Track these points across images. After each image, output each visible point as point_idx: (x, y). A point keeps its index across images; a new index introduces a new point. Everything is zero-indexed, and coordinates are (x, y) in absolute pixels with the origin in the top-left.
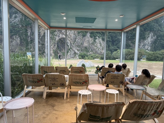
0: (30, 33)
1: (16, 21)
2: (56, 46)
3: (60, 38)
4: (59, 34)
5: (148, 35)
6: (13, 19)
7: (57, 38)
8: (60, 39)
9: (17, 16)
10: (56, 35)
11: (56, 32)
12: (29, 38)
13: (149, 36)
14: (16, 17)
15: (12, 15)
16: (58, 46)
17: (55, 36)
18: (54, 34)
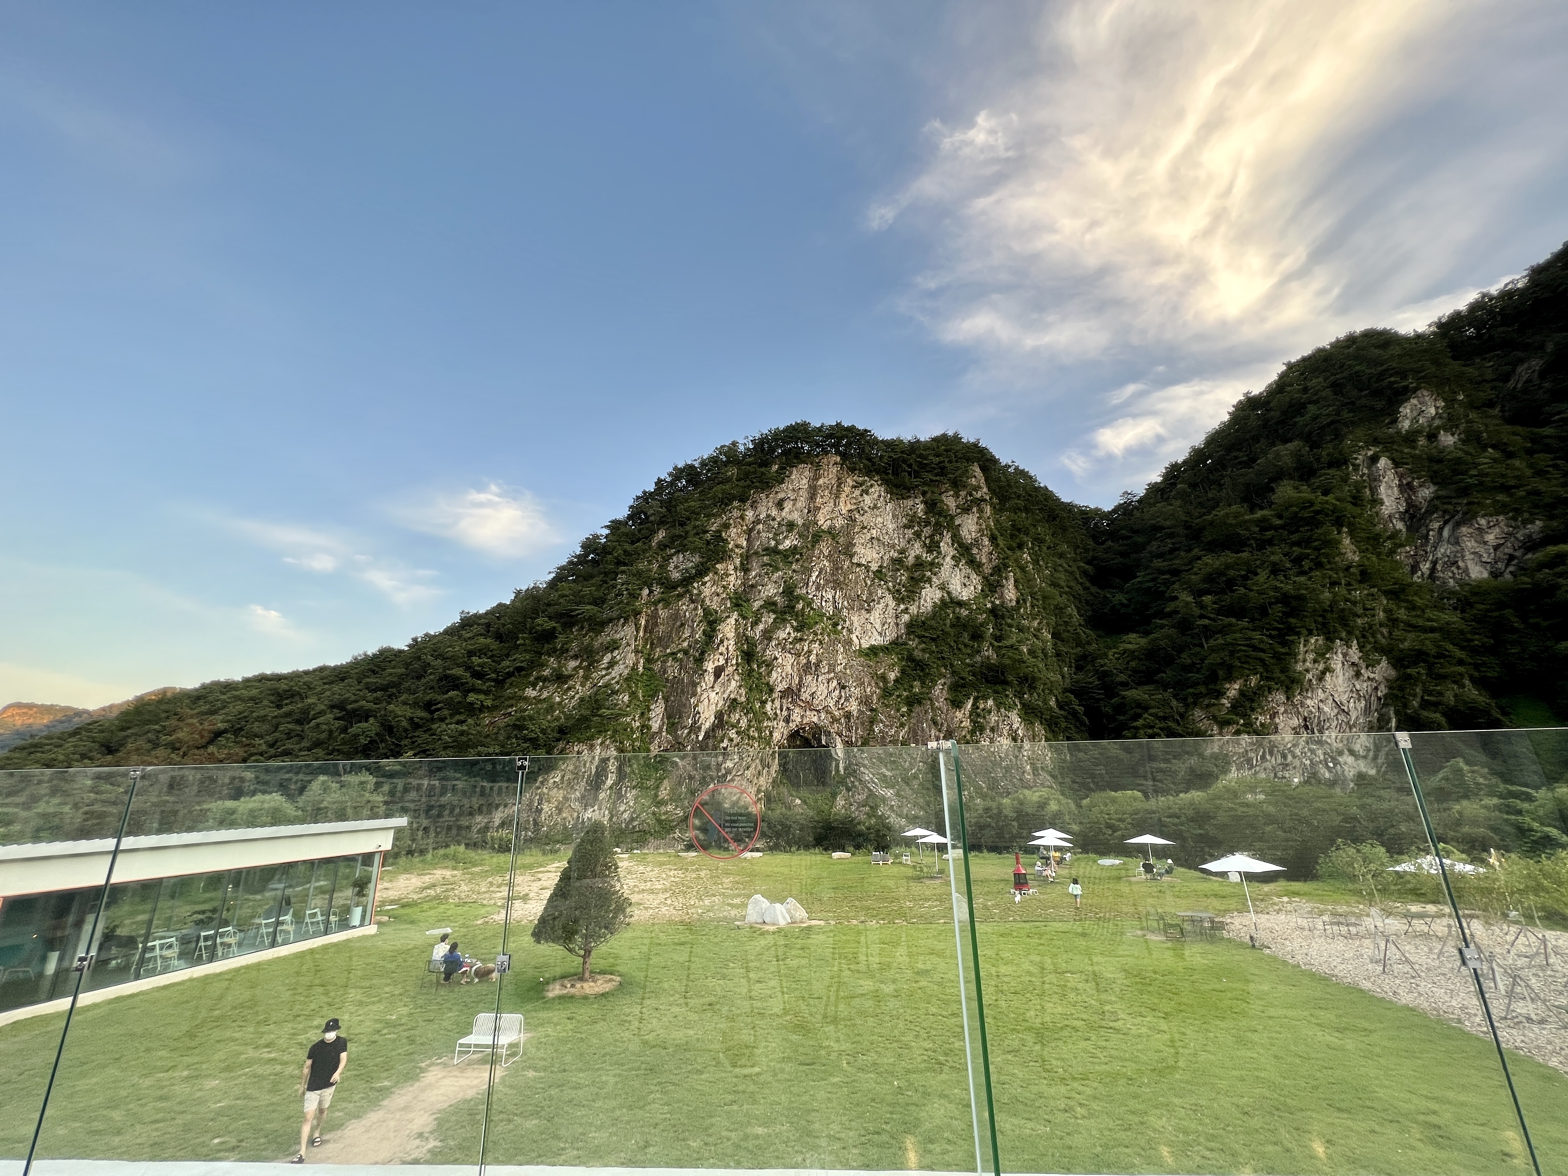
0: (662, 719)
1: (613, 678)
2: (775, 766)
3: (792, 726)
4: (788, 708)
5: (1315, 661)
6: (604, 673)
7: (780, 733)
8: (794, 736)
9: (618, 658)
10: (776, 714)
11: (773, 701)
12: (657, 741)
13: (1328, 669)
14: (612, 664)
15: (602, 657)
16: (784, 768)
17: (769, 719)
18: (765, 713)
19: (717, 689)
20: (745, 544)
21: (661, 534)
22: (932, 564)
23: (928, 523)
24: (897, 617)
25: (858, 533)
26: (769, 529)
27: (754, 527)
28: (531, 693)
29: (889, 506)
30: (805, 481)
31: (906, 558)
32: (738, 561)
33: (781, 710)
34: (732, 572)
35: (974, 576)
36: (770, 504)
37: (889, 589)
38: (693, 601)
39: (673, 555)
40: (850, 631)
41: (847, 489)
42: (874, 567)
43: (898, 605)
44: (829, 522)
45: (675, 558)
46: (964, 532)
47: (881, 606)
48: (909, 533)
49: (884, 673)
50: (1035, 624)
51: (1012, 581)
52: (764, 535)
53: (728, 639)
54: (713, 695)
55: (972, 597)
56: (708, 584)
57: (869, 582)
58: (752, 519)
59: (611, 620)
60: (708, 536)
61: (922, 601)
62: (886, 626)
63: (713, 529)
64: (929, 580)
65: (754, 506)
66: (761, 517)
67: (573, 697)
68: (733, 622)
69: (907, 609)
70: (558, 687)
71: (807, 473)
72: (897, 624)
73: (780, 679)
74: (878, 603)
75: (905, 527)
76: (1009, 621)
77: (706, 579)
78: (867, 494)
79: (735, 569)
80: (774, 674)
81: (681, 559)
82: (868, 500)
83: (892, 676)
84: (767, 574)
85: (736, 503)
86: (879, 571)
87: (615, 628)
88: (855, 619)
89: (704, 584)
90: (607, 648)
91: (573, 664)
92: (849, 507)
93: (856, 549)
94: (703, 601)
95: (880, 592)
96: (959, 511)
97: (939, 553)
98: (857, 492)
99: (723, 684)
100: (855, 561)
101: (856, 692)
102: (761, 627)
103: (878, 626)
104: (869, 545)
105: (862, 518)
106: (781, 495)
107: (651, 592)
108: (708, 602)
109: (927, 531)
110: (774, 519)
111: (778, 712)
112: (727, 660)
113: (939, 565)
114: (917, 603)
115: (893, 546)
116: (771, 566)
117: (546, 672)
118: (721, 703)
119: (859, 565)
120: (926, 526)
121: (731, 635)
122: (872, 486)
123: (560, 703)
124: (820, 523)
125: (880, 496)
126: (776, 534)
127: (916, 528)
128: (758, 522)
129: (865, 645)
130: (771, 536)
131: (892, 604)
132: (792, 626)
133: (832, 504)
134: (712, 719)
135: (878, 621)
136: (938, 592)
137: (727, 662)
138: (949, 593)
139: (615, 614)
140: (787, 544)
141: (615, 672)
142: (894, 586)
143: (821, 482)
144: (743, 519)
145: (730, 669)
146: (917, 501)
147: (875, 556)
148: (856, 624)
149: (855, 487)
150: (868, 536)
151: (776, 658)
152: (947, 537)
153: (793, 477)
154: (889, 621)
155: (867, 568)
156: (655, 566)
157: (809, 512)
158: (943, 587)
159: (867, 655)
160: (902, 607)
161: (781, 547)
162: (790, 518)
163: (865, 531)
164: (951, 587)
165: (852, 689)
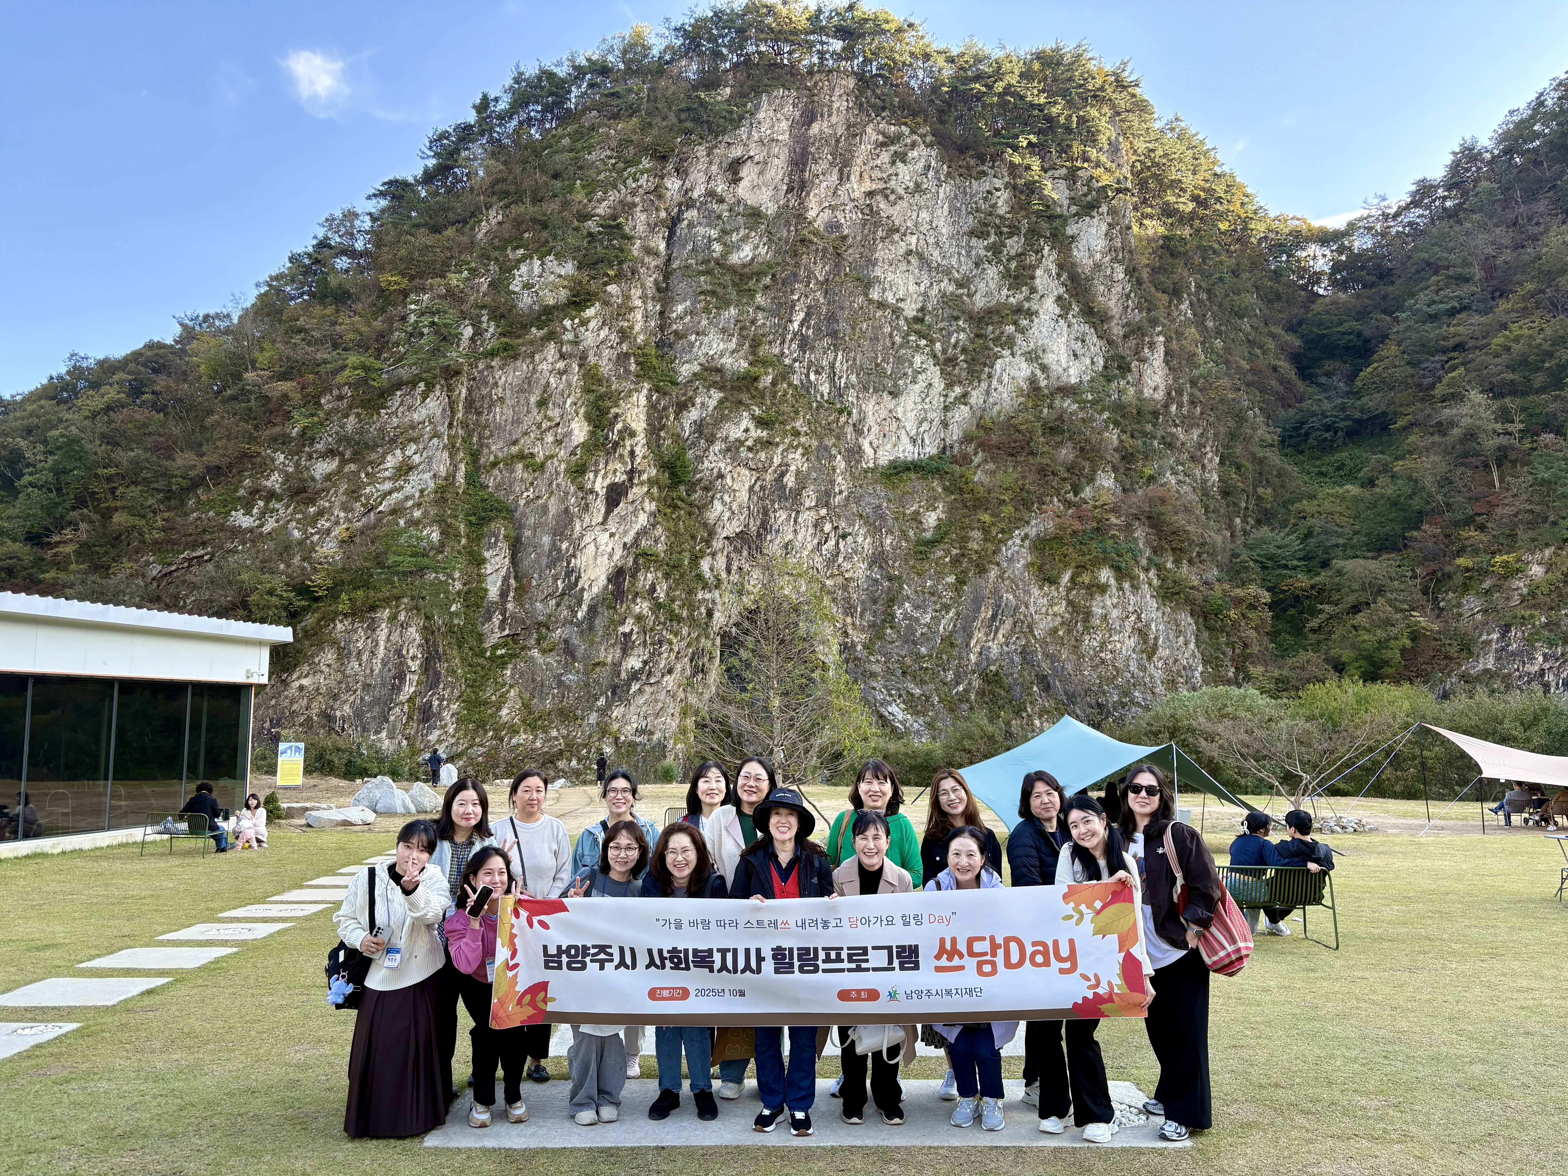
0: (506, 579)
1: (408, 498)
2: (715, 673)
3: (747, 601)
4: (741, 569)
6: (388, 486)
9: (417, 459)
10: (718, 578)
11: (713, 555)
12: (497, 619)
14: (404, 471)
15: (384, 456)
16: (730, 674)
17: (706, 586)
18: (700, 577)
19: (612, 526)
20: (662, 246)
21: (495, 216)
22: (1018, 310)
23: (1014, 231)
24: (946, 408)
25: (883, 239)
26: (713, 219)
27: (680, 212)
28: (243, 520)
29: (946, 190)
30: (784, 125)
31: (970, 295)
32: (650, 282)
33: (729, 571)
34: (638, 303)
35: (1092, 338)
36: (714, 168)
37: (935, 356)
38: (562, 357)
39: (519, 261)
40: (859, 432)
41: (864, 149)
42: (910, 310)
43: (950, 386)
44: (826, 215)
45: (524, 269)
46: (1079, 254)
47: (917, 388)
48: (979, 246)
49: (917, 513)
50: (1196, 433)
51: (1161, 350)
52: (701, 230)
53: (633, 434)
54: (604, 538)
55: (1086, 378)
56: (592, 325)
57: (898, 339)
58: (677, 198)
59: (399, 385)
60: (592, 225)
61: (995, 383)
62: (925, 426)
63: (600, 211)
64: (1010, 343)
65: (681, 172)
66: (695, 195)
67: (328, 532)
68: (643, 401)
69: (965, 395)
70: (295, 511)
71: (788, 109)
72: (945, 424)
73: (727, 515)
74: (914, 382)
75: (972, 233)
76: (1149, 427)
77: (590, 312)
78: (904, 162)
79: (644, 298)
80: (718, 506)
81: (537, 270)
82: (905, 174)
83: (931, 519)
84: (706, 310)
85: (646, 163)
86: (918, 320)
87: (409, 400)
88: (869, 407)
89: (584, 323)
90: (393, 441)
91: (322, 468)
92: (868, 186)
93: (878, 272)
94: (583, 357)
95: (918, 359)
96: (1074, 209)
97: (1033, 290)
98: (885, 157)
99: (623, 518)
100: (875, 295)
101: (866, 543)
102: (694, 414)
103: (910, 425)
104: (903, 266)
105: (891, 211)
106: (737, 152)
107: (478, 332)
108: (592, 359)
109: (1014, 245)
110: (721, 201)
111: (724, 575)
112: (631, 473)
113: (1031, 314)
114: (984, 385)
115: (947, 272)
116: (713, 293)
117: (274, 481)
118: (619, 552)
119: (882, 305)
120: (1011, 235)
121: (639, 425)
122: (914, 145)
123: (300, 543)
124: (811, 214)
125: (928, 167)
126: (725, 232)
127: (993, 238)
128: (690, 204)
129: (884, 458)
130: (714, 233)
131: (939, 385)
132: (753, 417)
133: (834, 177)
134: (602, 580)
135: (911, 415)
136: (1024, 365)
137: (631, 479)
138: (1044, 368)
139: (404, 373)
140: (745, 253)
141: (412, 486)
142: (944, 351)
143: (815, 128)
144: (660, 197)
145: (637, 492)
146: (998, 183)
147: (912, 288)
148: (870, 420)
149: (883, 145)
150: (902, 248)
151: (721, 476)
152: (1050, 259)
153: (761, 115)
154: (930, 415)
155: (897, 311)
156: (484, 282)
157: (790, 190)
158: (1032, 356)
159: (888, 477)
160: (958, 390)
161: (735, 259)
162: (751, 200)
163: (896, 237)
164: (1049, 359)
165: (860, 539)
